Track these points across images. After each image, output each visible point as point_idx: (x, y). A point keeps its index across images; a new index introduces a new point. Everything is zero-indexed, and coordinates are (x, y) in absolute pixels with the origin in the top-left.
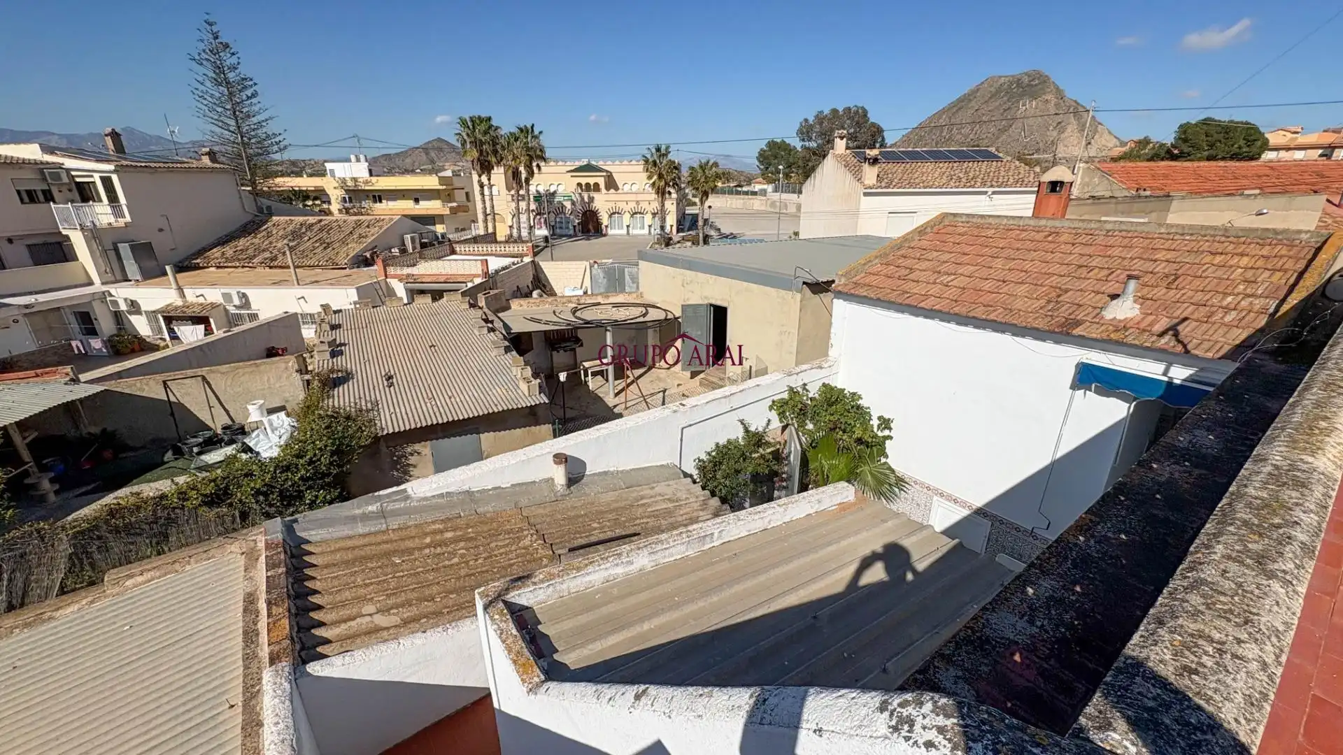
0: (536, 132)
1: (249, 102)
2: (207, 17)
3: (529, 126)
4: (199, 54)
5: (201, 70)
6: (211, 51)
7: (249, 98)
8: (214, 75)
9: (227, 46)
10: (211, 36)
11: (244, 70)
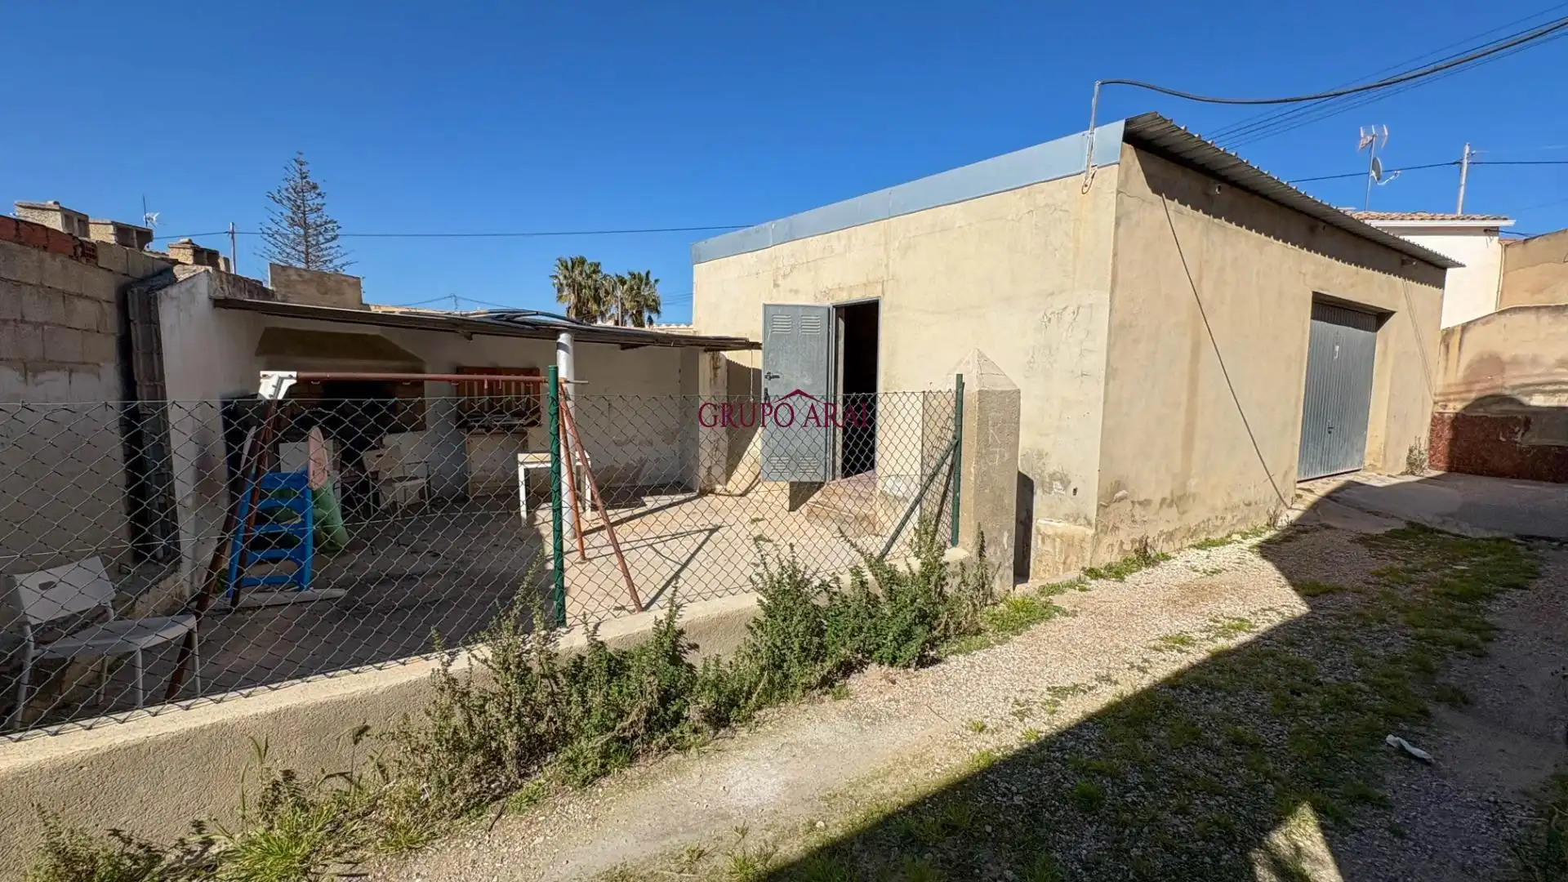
0: (652, 279)
1: (328, 245)
2: (298, 156)
3: (643, 274)
4: (279, 191)
5: (278, 208)
6: (294, 190)
7: (328, 241)
8: (291, 214)
9: (315, 187)
10: (299, 175)
11: (329, 212)
